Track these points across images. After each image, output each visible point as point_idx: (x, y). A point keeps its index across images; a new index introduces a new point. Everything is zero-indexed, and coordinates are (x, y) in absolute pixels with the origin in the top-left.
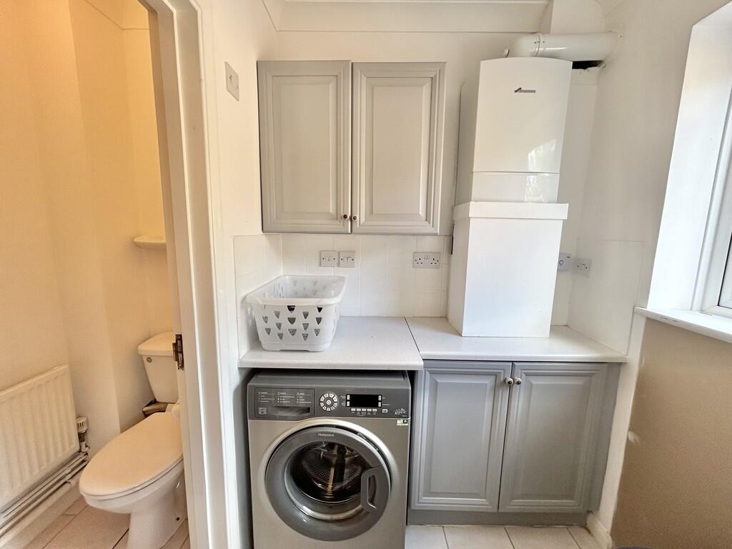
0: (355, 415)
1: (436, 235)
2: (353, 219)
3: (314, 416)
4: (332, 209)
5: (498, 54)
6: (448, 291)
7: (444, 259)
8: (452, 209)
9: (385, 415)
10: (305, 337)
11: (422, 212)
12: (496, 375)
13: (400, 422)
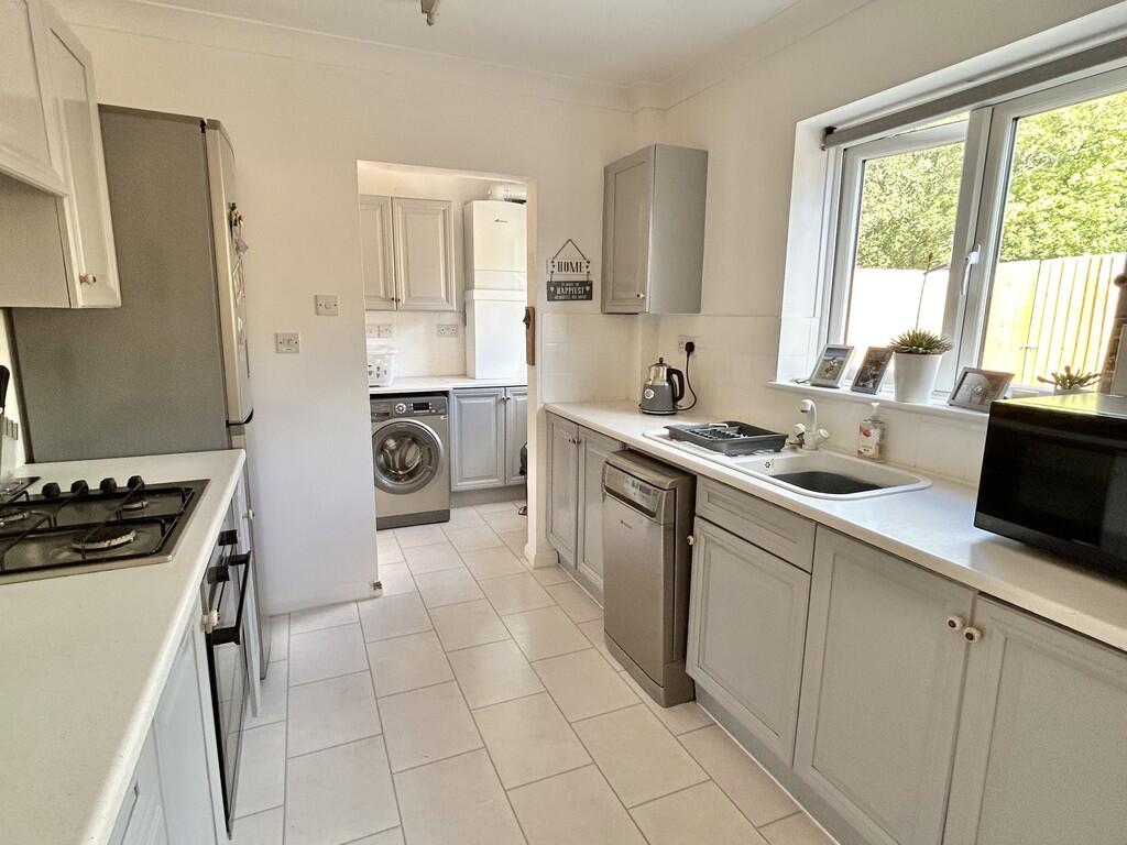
0: (415, 415)
1: (453, 311)
2: (398, 301)
3: (392, 417)
4: (382, 294)
5: (486, 197)
6: (465, 353)
7: (460, 329)
8: (464, 292)
9: (434, 414)
10: (378, 376)
11: (443, 296)
12: (496, 396)
13: (442, 417)
